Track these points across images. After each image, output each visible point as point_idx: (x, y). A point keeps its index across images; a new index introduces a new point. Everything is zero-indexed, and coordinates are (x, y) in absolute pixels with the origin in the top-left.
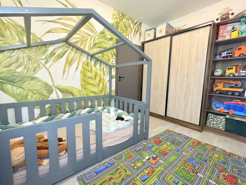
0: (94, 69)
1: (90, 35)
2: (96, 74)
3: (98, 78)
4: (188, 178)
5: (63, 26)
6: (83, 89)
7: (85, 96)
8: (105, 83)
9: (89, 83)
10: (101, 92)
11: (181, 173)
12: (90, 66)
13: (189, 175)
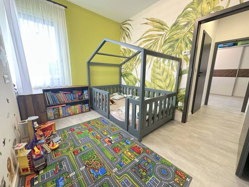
0: (162, 65)
1: (161, 35)
2: (164, 69)
3: (165, 74)
4: (85, 156)
5: (144, 39)
6: (152, 83)
7: (153, 88)
8: (172, 78)
9: (157, 78)
10: (167, 87)
11: (90, 153)
12: (159, 63)
13: (86, 158)
